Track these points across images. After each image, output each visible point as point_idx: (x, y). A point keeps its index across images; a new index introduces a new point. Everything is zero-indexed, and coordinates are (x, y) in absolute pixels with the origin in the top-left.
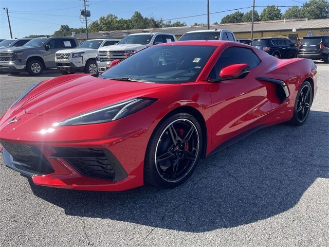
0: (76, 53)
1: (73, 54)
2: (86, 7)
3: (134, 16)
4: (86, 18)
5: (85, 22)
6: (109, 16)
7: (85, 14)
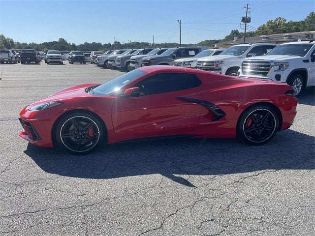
0: (186, 62)
1: (184, 62)
2: (248, 13)
3: (308, 17)
4: (246, 24)
5: (244, 27)
6: (277, 19)
7: (246, 20)
